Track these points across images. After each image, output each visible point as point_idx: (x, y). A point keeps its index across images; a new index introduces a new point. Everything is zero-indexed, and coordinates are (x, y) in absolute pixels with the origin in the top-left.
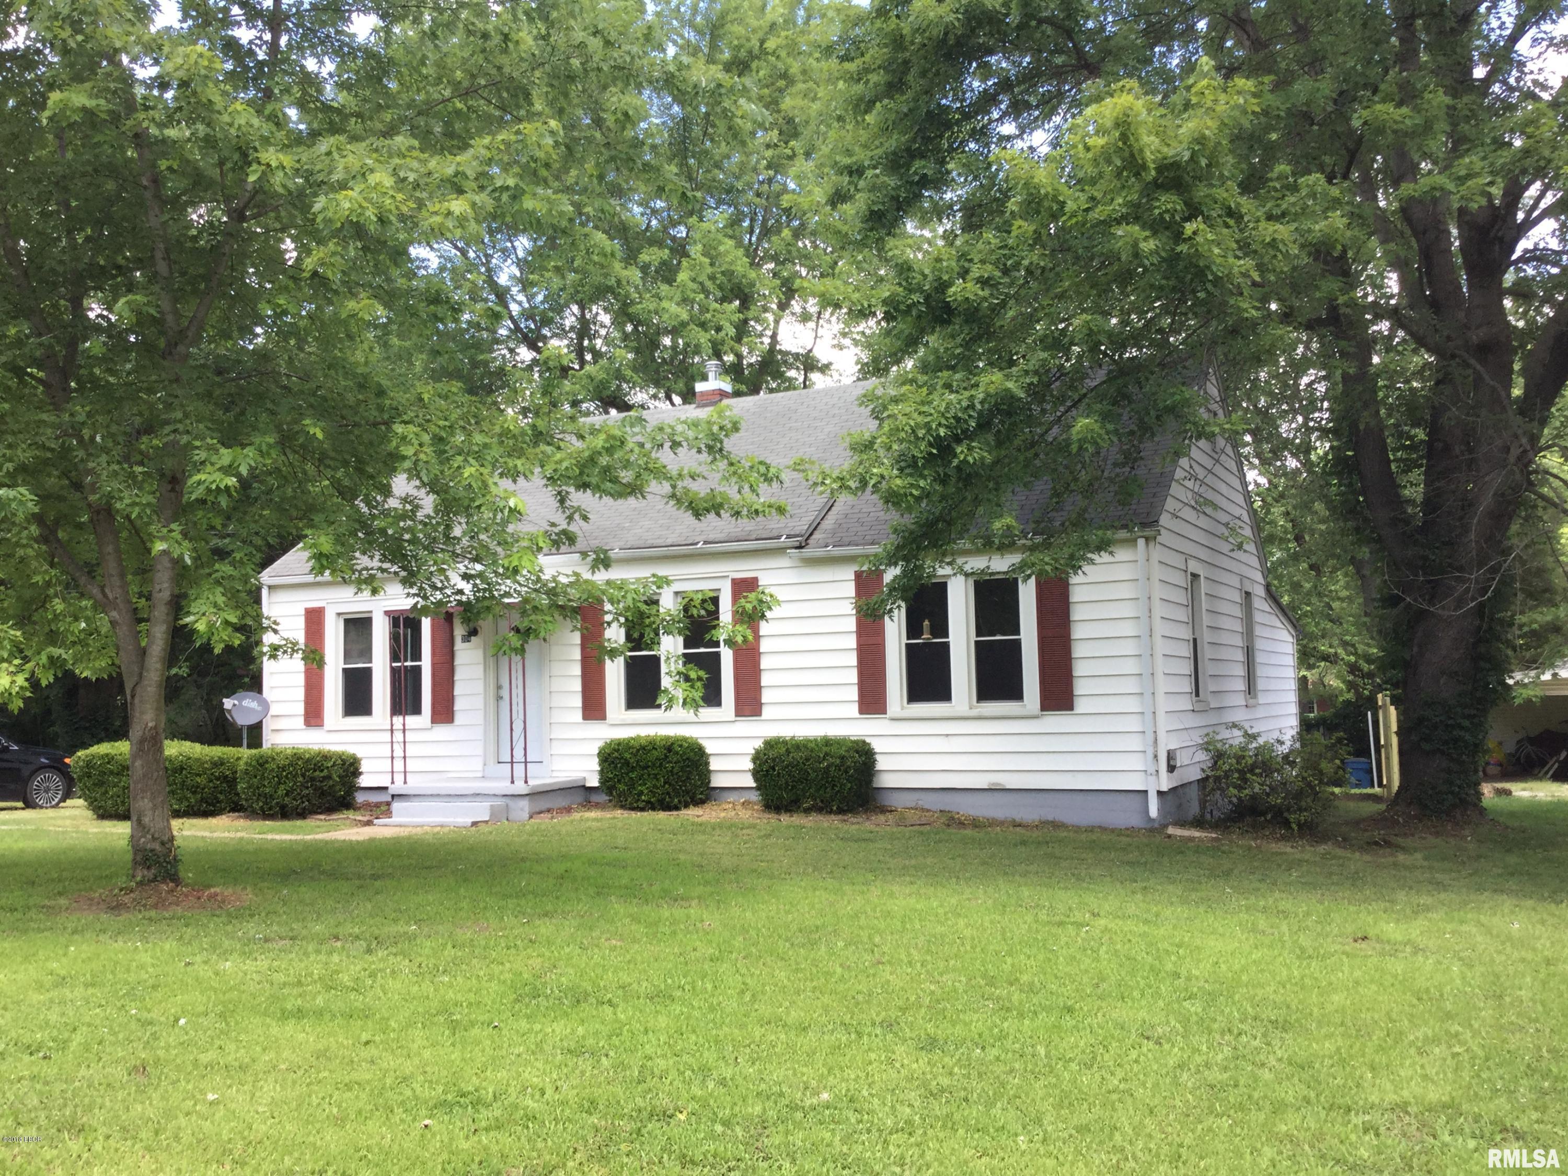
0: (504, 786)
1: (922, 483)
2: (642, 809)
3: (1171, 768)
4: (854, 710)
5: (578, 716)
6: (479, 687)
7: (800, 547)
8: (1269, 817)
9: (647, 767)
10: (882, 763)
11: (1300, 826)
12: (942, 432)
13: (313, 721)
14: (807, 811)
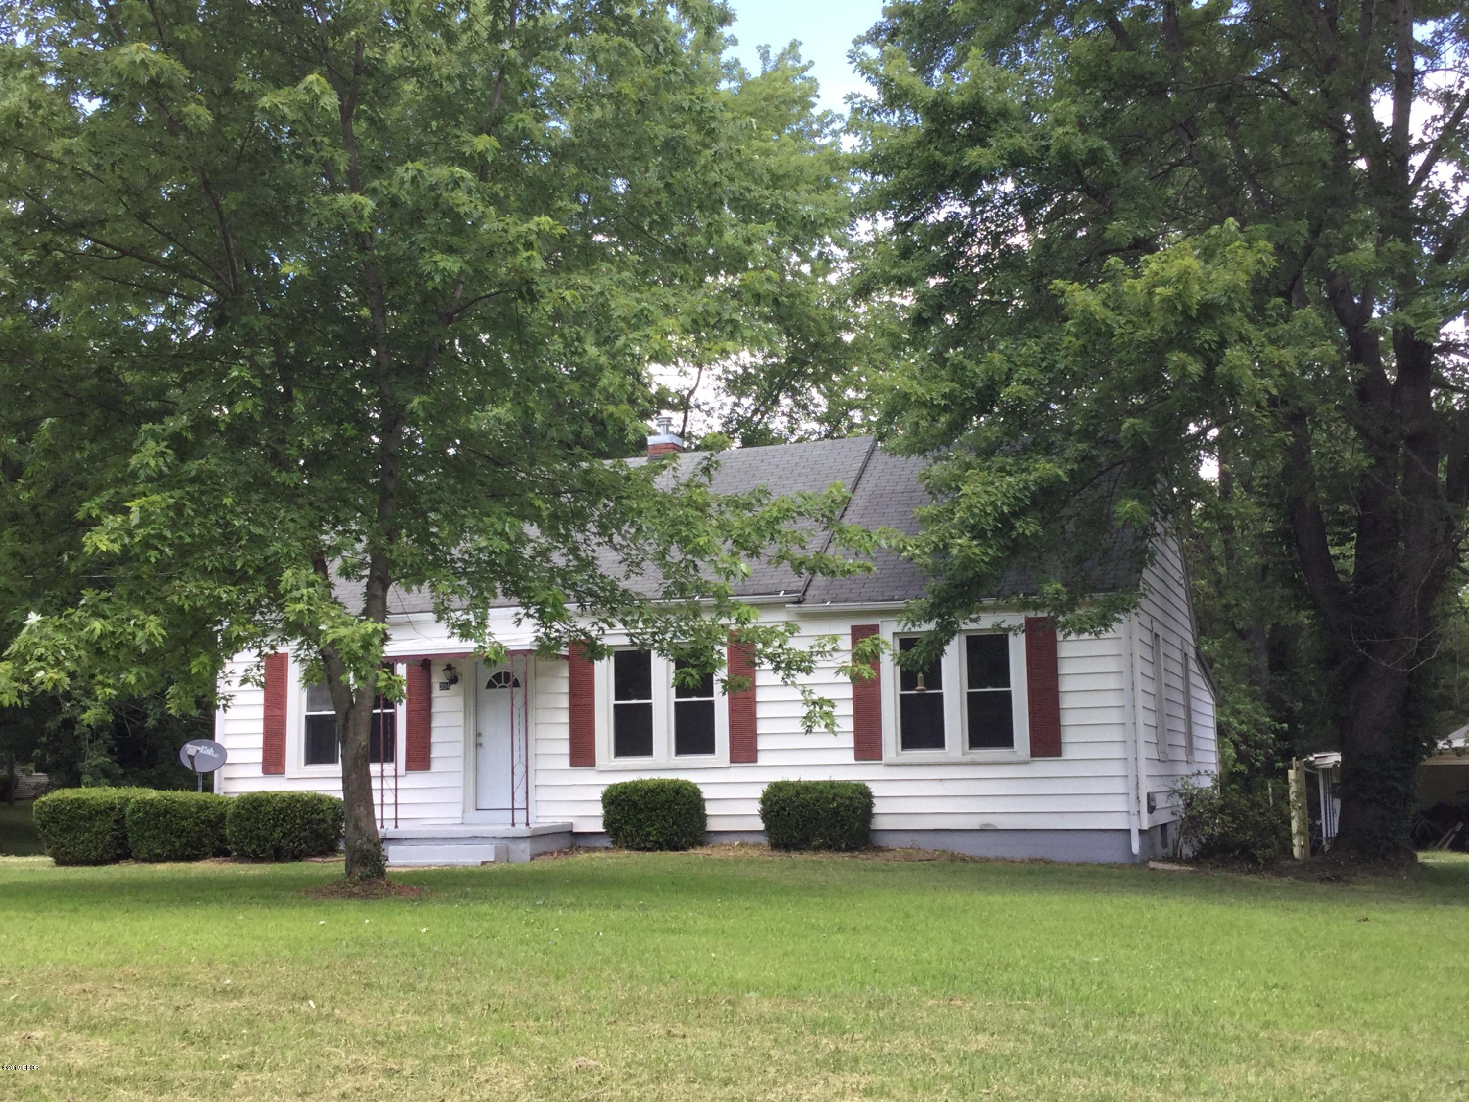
0: (505, 829)
1: (990, 551)
2: (650, 850)
3: (1151, 809)
4: (850, 756)
5: (565, 762)
6: (459, 734)
7: (799, 602)
8: (1237, 852)
9: (655, 809)
10: (878, 807)
11: (1266, 860)
12: (1006, 509)
13: (273, 770)
14: (817, 849)
